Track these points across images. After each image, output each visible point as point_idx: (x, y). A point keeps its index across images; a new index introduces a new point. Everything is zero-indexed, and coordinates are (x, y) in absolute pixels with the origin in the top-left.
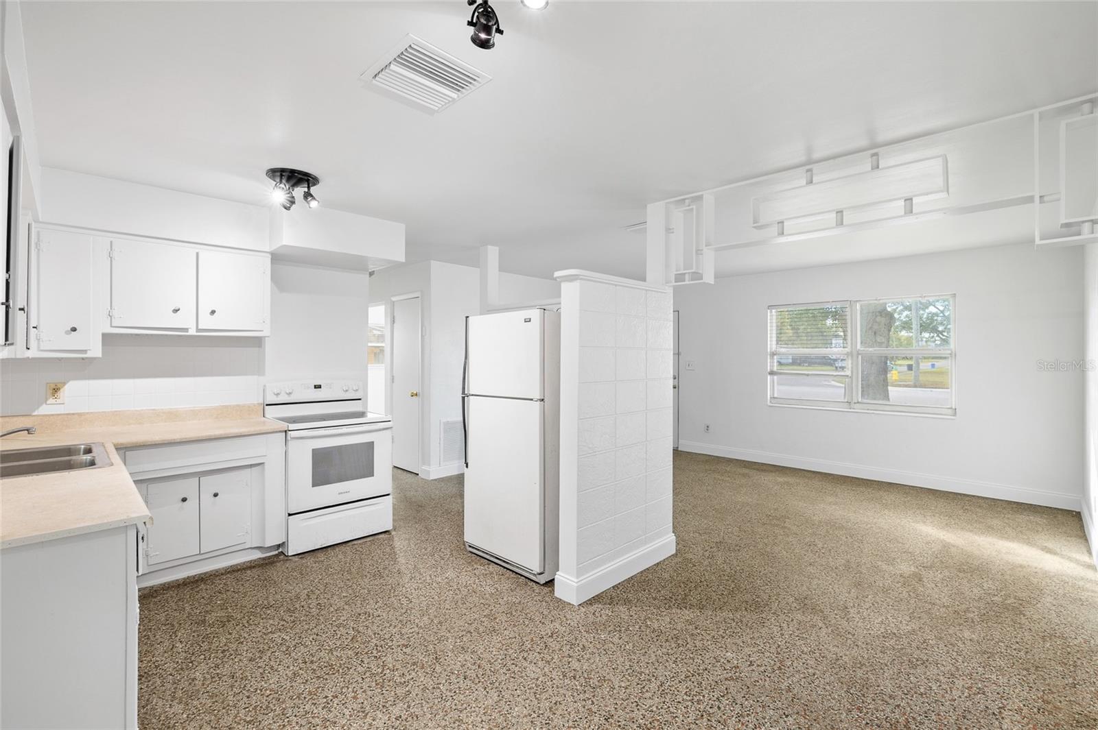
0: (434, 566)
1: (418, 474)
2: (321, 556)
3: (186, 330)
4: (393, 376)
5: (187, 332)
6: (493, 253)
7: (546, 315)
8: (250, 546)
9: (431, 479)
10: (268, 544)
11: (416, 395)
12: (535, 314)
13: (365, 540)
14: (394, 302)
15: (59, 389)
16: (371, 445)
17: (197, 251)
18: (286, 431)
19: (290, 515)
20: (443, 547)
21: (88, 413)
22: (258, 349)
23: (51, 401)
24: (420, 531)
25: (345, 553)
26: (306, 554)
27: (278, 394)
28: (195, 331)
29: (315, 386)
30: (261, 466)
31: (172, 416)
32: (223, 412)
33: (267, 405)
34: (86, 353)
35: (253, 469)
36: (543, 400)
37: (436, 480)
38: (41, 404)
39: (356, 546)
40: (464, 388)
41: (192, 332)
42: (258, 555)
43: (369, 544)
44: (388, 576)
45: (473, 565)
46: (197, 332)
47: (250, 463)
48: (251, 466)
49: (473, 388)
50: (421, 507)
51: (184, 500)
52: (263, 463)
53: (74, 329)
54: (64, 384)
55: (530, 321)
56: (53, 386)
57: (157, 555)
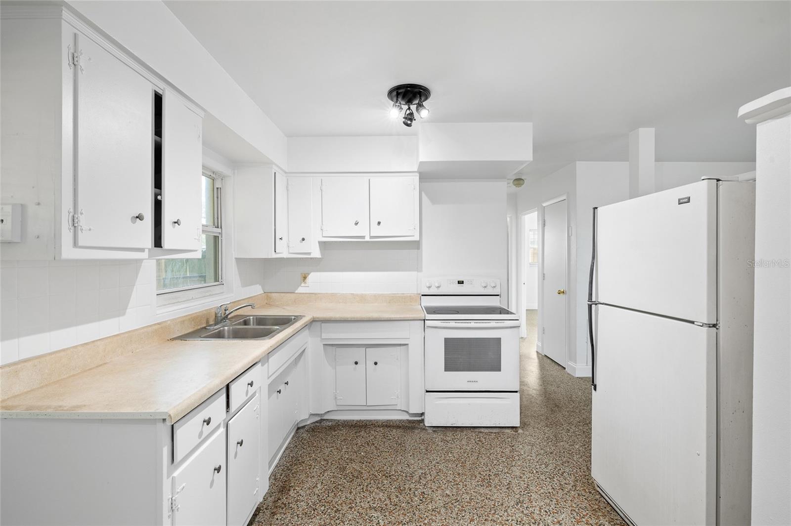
0: (549, 495)
1: (565, 368)
2: (450, 435)
3: (363, 237)
4: (544, 274)
5: (364, 239)
6: (646, 137)
7: (721, 188)
8: (400, 409)
9: (577, 376)
10: (411, 412)
11: (563, 293)
12: (699, 190)
13: (490, 430)
14: (544, 207)
15: (306, 277)
16: (498, 340)
17: (369, 178)
18: (424, 320)
19: (427, 391)
20: (567, 470)
21: (319, 293)
22: (416, 250)
23: (303, 285)
24: (548, 438)
25: (469, 439)
26: (440, 429)
27: (429, 287)
28: (369, 238)
29: (458, 281)
30: (407, 346)
31: (362, 299)
32: (393, 299)
33: (422, 295)
34: (310, 255)
35: (401, 347)
36: (714, 326)
37: (580, 378)
38: (298, 287)
39: (481, 435)
40: (590, 295)
41: (367, 239)
42: (406, 417)
43: (493, 436)
44: (495, 487)
45: (598, 518)
46: (370, 238)
47: (400, 343)
48: (400, 345)
49: (603, 294)
50: (558, 407)
51: (356, 363)
52: (407, 344)
53: (303, 239)
54: (309, 274)
55: (689, 202)
56: (304, 276)
57: (341, 399)
